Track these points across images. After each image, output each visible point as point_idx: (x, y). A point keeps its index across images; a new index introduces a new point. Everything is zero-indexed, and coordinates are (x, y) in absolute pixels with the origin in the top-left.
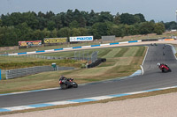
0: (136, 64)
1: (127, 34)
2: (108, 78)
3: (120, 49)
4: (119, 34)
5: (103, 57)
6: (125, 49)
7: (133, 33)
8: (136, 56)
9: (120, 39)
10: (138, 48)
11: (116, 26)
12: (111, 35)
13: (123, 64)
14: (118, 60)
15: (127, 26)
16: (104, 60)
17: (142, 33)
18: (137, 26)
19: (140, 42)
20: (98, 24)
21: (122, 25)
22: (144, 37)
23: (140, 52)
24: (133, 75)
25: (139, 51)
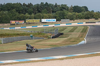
0: (82, 37)
1: (77, 19)
2: (64, 45)
3: (72, 28)
4: (72, 19)
5: (62, 32)
6: (75, 28)
7: (81, 18)
8: (82, 32)
9: (72, 21)
10: (83, 27)
11: (70, 14)
12: (67, 19)
13: (74, 36)
14: (71, 34)
15: (77, 14)
16: (62, 34)
17: (86, 18)
19: (84, 24)
20: (59, 12)
21: (74, 13)
22: (87, 20)
23: (85, 30)
25: (84, 29)
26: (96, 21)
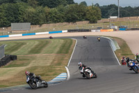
0: (59, 64)
1: (47, 21)
3: (37, 43)
4: (35, 21)
5: (13, 53)
6: (43, 43)
7: (56, 19)
8: (60, 52)
9: (37, 27)
10: (62, 41)
11: (31, 10)
12: (25, 21)
13: (41, 63)
14: (34, 59)
15: (47, 9)
16: (13, 58)
17: (69, 20)
18: (61, 10)
19: (65, 33)
20: (7, 5)
21: (41, 7)
22: (71, 26)
23: (66, 47)
24: (55, 80)
25: (63, 46)
26: (92, 26)
